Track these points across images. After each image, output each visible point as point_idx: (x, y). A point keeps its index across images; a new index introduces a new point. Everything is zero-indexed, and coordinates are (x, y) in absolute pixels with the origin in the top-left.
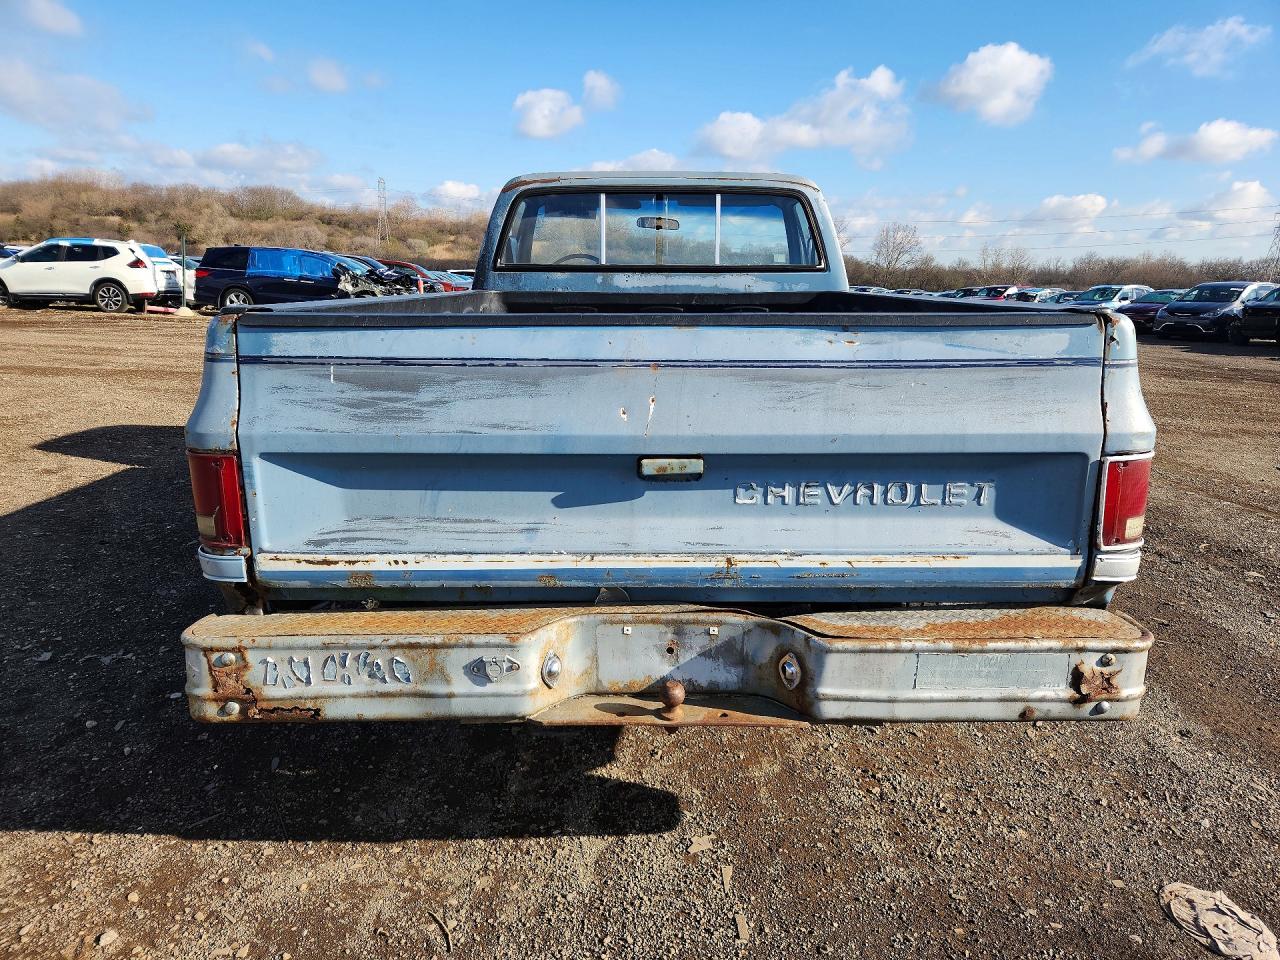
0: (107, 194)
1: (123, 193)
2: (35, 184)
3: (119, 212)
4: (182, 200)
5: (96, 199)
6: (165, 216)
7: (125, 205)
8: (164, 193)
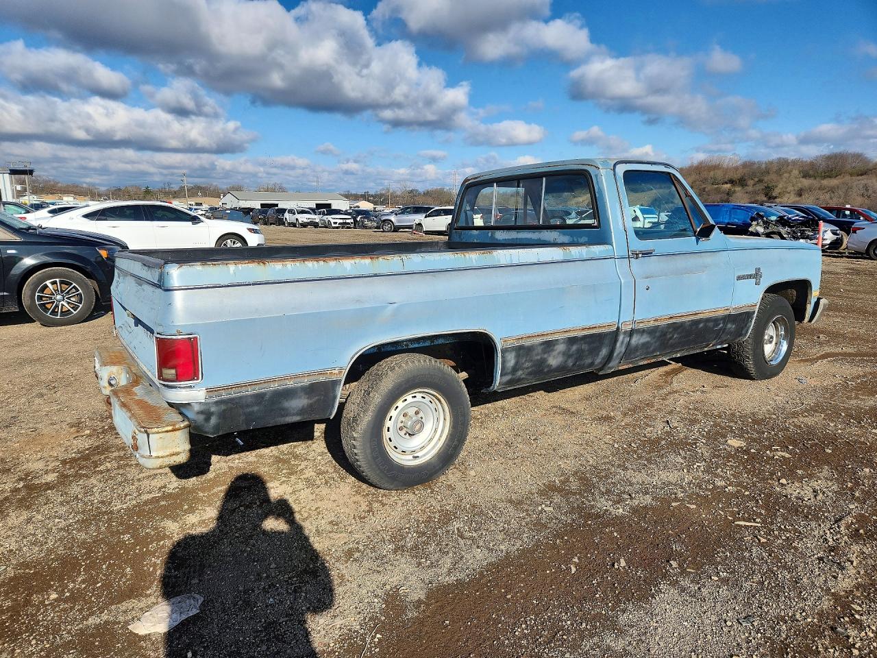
0: (726, 170)
1: (736, 169)
2: (686, 169)
3: (732, 182)
4: (775, 169)
5: (719, 174)
6: (760, 181)
7: (736, 176)
8: (764, 166)
